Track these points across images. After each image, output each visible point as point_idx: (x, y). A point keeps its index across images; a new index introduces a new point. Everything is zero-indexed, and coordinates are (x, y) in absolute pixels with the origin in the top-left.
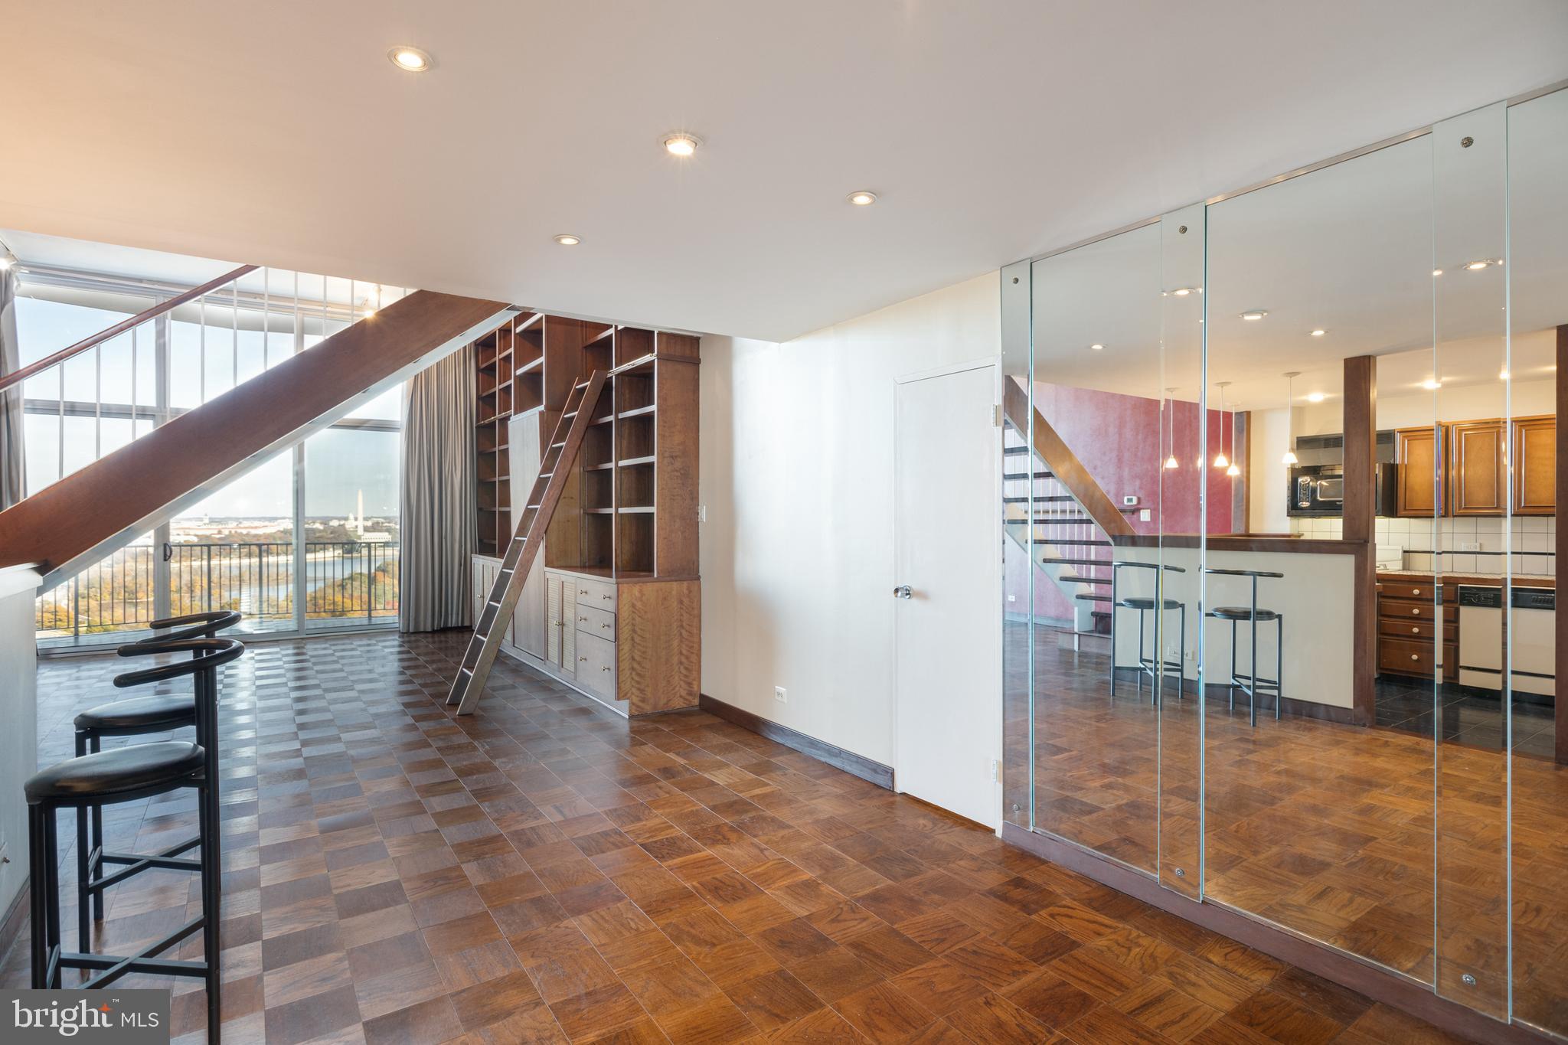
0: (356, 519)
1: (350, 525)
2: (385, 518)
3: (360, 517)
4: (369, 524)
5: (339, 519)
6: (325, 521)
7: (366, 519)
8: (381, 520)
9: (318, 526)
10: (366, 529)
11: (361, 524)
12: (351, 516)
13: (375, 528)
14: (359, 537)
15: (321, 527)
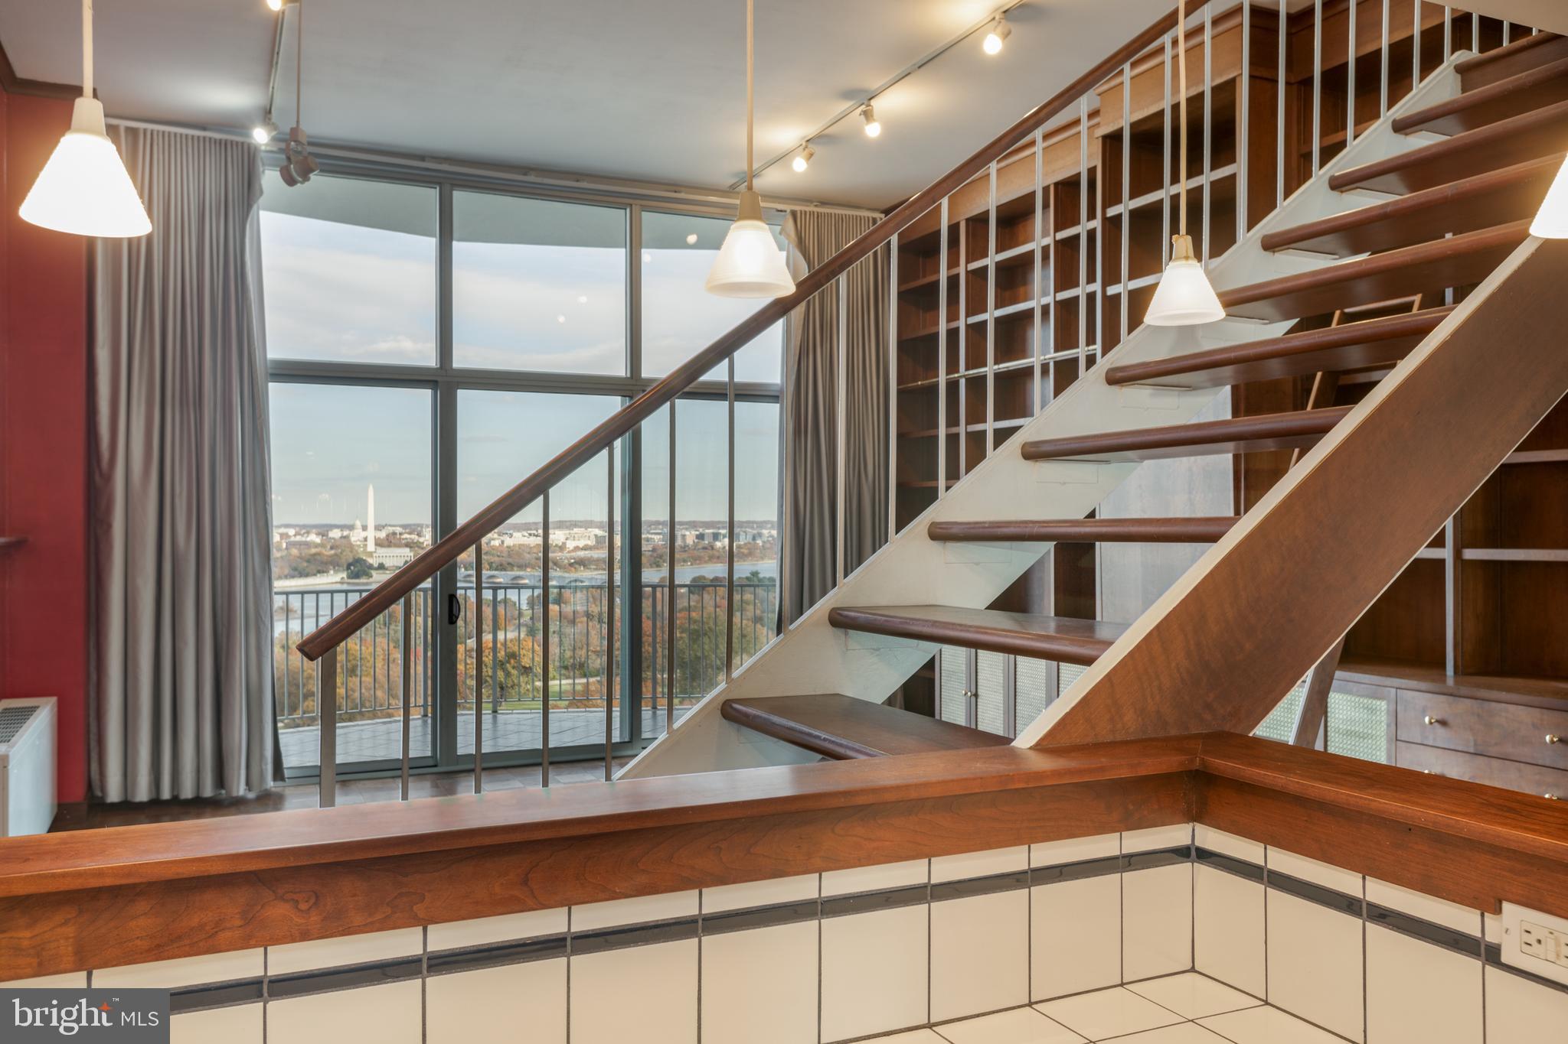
0: (365, 528)
1: (356, 537)
2: (404, 527)
3: (371, 524)
4: (382, 535)
5: (342, 527)
6: (323, 530)
7: (378, 528)
8: (398, 530)
9: (314, 538)
10: (379, 543)
11: (371, 534)
12: (358, 524)
13: (389, 542)
14: (371, 554)
15: (318, 540)
